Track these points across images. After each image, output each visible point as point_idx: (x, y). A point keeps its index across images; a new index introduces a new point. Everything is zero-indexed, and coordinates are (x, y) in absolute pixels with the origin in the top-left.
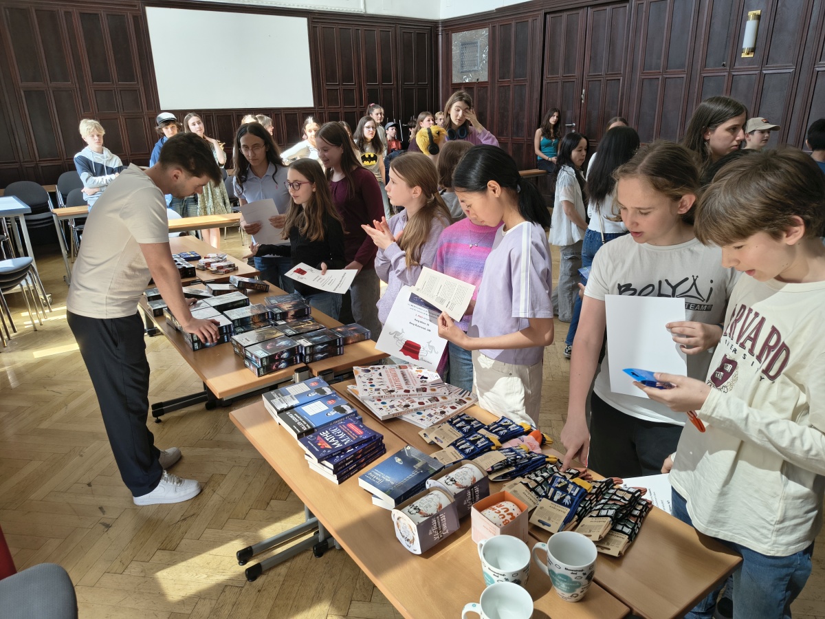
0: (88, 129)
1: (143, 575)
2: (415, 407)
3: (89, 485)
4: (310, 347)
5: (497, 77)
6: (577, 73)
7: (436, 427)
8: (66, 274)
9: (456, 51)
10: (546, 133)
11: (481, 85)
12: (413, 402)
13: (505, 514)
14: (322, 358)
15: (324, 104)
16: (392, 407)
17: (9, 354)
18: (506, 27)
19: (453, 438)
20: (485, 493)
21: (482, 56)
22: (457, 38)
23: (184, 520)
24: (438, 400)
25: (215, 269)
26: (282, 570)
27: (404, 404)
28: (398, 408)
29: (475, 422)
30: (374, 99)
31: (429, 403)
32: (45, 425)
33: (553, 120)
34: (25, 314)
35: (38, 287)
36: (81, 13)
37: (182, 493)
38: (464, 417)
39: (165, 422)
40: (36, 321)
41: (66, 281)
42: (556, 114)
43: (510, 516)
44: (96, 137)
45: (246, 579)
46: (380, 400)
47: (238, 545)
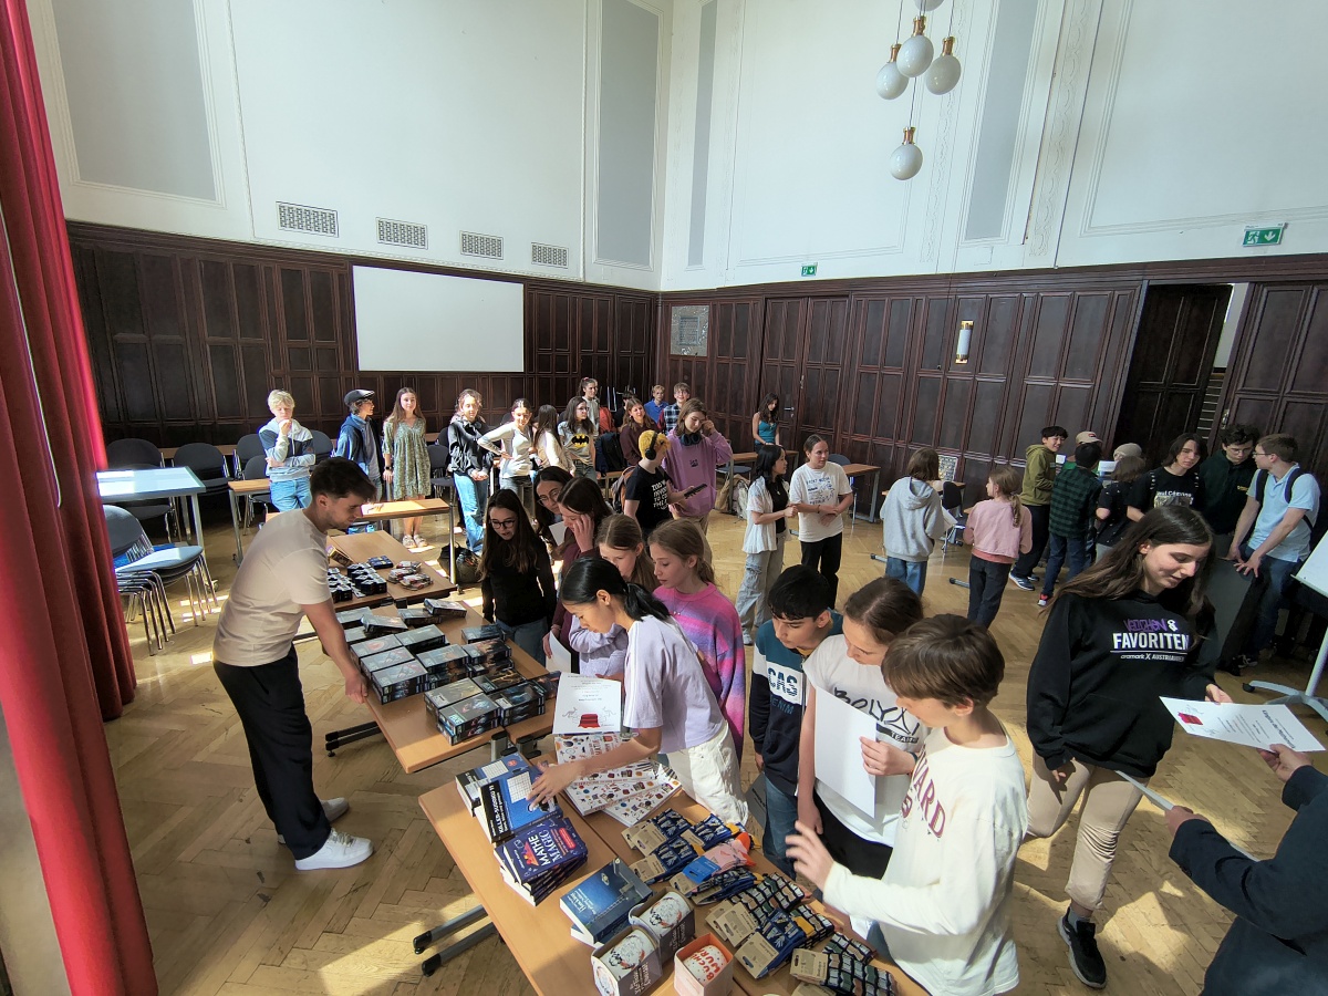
0: (276, 400)
1: (304, 967)
2: (619, 798)
3: (248, 841)
4: (510, 709)
5: (717, 353)
6: (796, 359)
7: (641, 825)
8: (236, 551)
9: (675, 324)
10: (764, 417)
11: (700, 360)
12: (617, 789)
13: (709, 965)
14: (521, 720)
15: (535, 369)
16: (595, 797)
17: (163, 657)
18: (727, 307)
19: (656, 843)
20: (691, 935)
21: (703, 331)
22: (677, 312)
23: (356, 890)
24: (643, 788)
25: (408, 583)
26: (464, 961)
27: (607, 793)
28: (600, 799)
29: (682, 821)
30: (588, 373)
31: (635, 792)
32: (199, 758)
33: (771, 407)
34: (186, 603)
35: (203, 572)
36: (282, 270)
37: (352, 856)
38: (670, 815)
39: (341, 756)
40: (198, 613)
41: (237, 560)
42: (775, 402)
43: (714, 968)
44: (283, 411)
45: (422, 972)
46: (582, 787)
47: (416, 929)
